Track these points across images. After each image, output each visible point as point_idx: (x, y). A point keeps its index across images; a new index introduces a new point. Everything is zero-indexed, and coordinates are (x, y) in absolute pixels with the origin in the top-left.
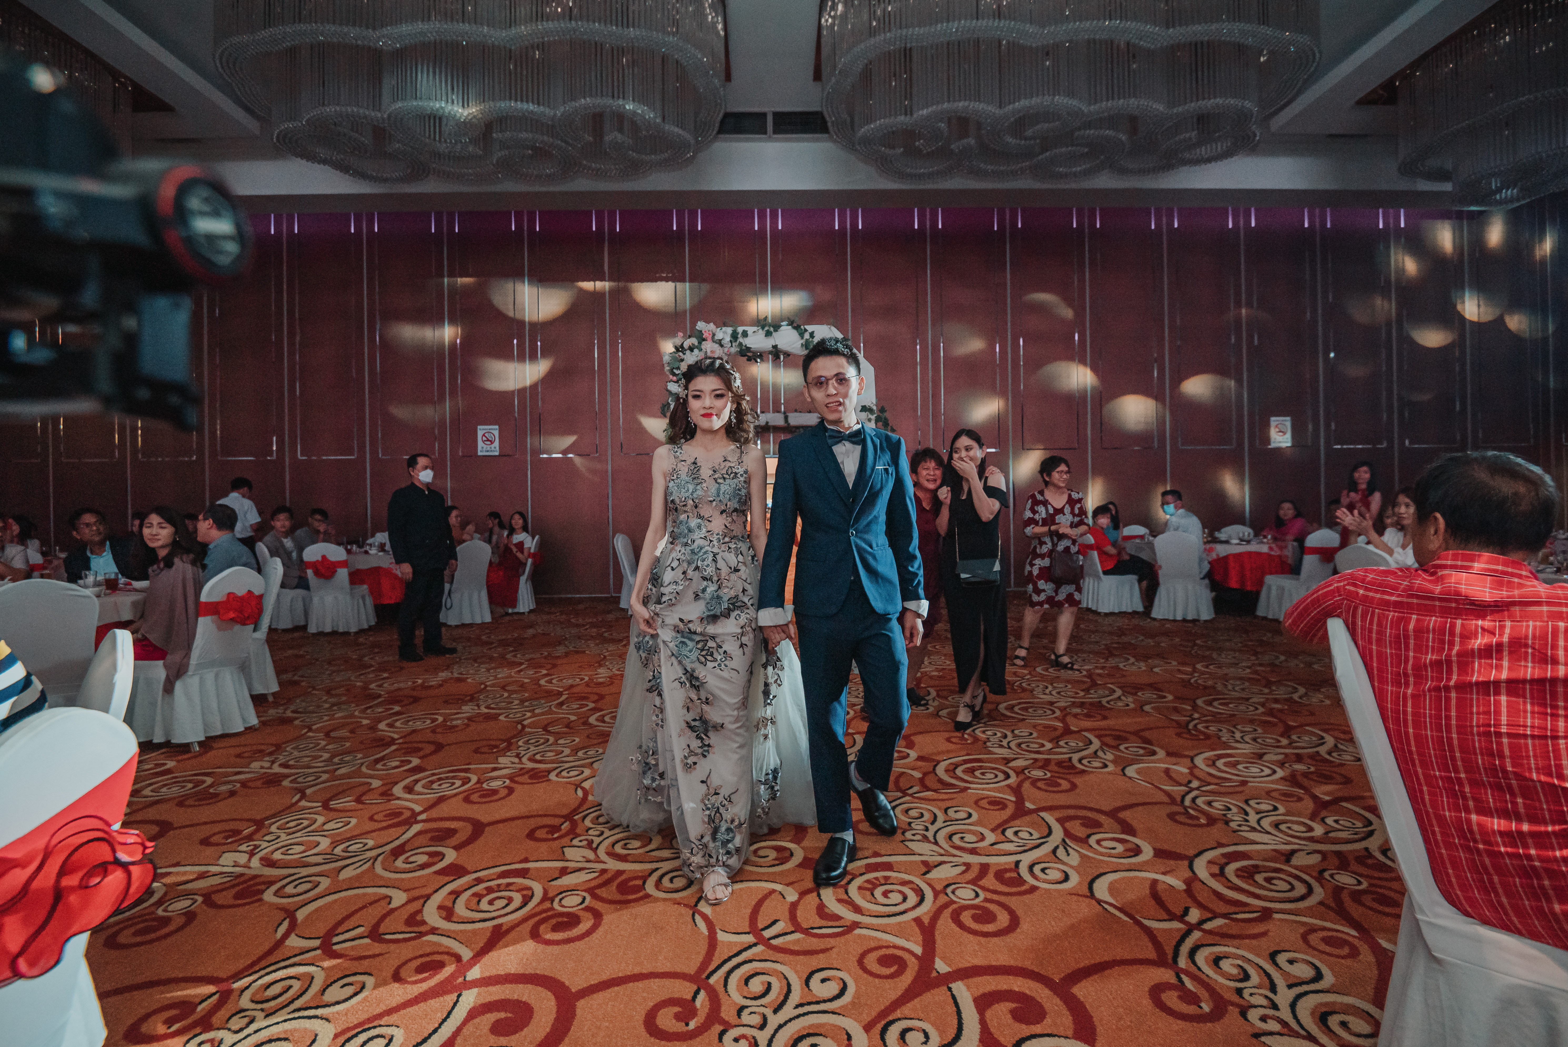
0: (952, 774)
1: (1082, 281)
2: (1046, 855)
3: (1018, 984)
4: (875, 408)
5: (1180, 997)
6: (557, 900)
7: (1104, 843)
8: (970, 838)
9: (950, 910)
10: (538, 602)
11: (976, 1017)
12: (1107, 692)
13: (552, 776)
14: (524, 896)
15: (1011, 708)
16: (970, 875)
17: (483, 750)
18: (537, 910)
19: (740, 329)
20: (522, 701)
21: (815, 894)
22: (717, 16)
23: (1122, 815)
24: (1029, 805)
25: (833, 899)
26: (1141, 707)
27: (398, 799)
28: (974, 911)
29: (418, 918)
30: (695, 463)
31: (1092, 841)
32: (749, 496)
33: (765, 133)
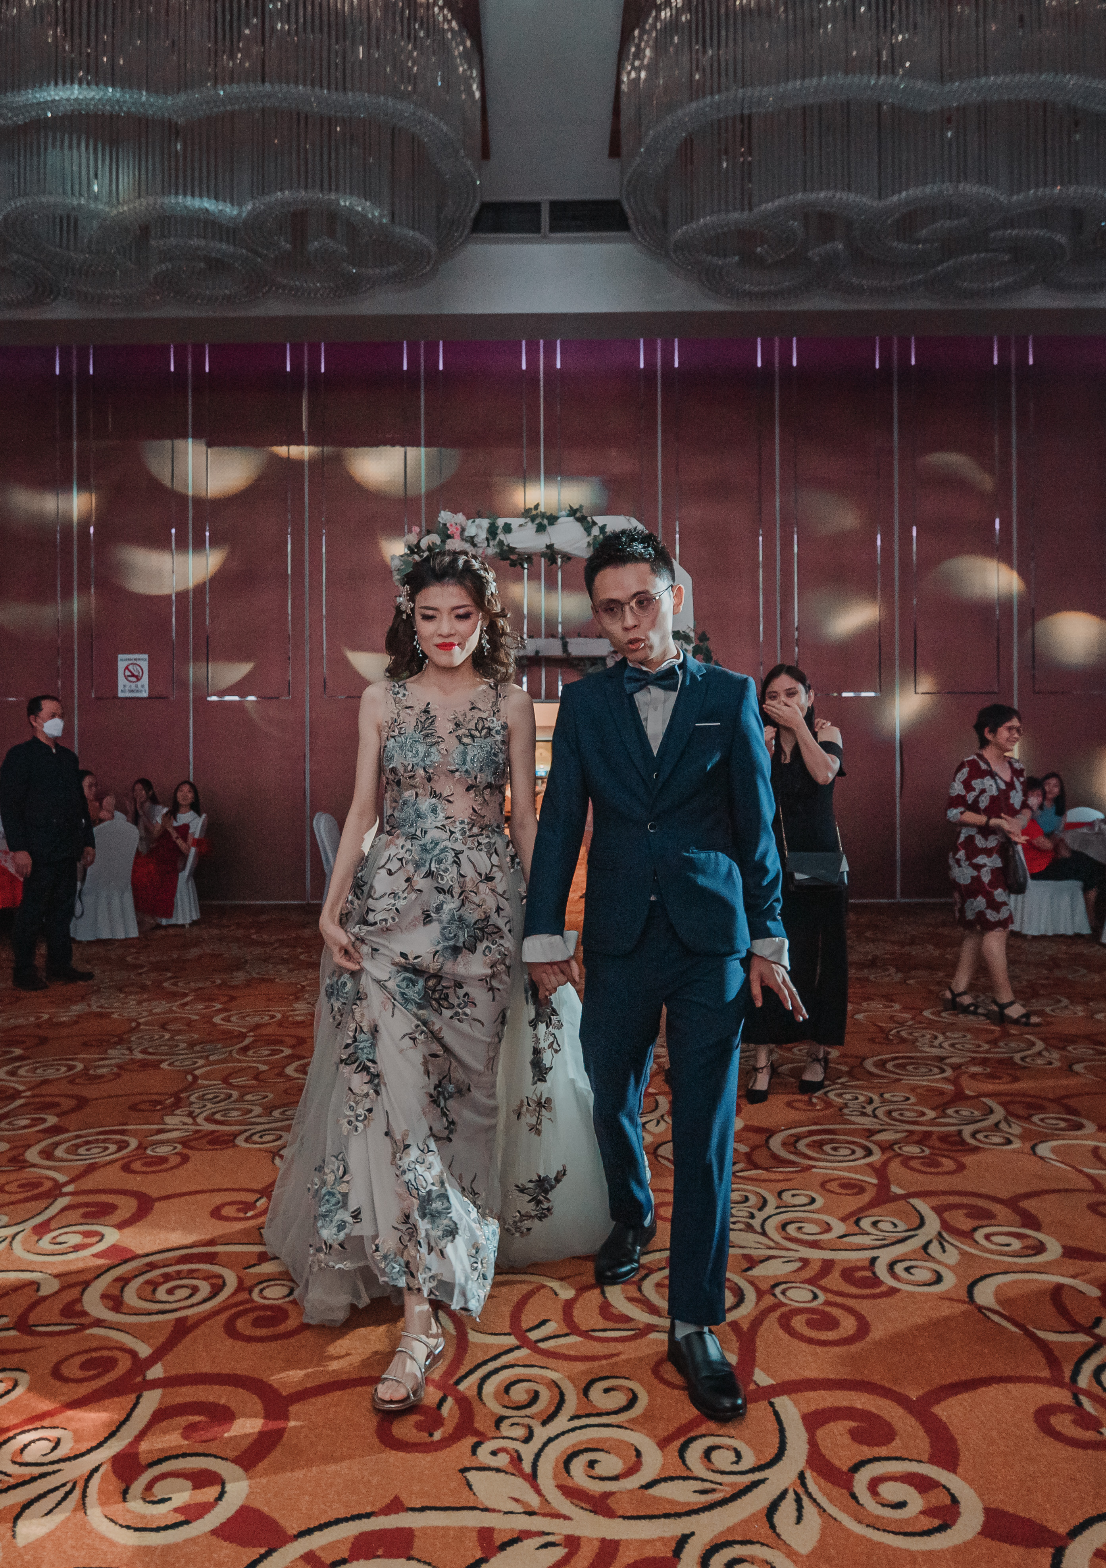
0: (792, 1149)
1: (1006, 444)
2: (914, 1251)
3: (861, 1401)
4: (692, 634)
5: (1075, 1422)
6: (256, 1291)
7: (995, 1239)
8: (809, 1228)
9: (777, 1314)
10: (203, 909)
11: (804, 1436)
12: (1022, 1045)
13: (240, 1141)
14: (213, 1286)
15: (882, 1064)
16: (808, 1273)
17: (143, 1106)
18: (231, 1301)
19: (501, 522)
20: (191, 1045)
21: (597, 1291)
22: (470, 68)
23: (1025, 1204)
24: (896, 1190)
25: (622, 1297)
26: (1070, 1066)
27: (34, 1166)
28: (810, 1316)
29: (78, 1307)
30: (426, 711)
31: (979, 1236)
32: (508, 762)
33: (537, 229)
